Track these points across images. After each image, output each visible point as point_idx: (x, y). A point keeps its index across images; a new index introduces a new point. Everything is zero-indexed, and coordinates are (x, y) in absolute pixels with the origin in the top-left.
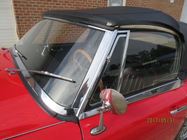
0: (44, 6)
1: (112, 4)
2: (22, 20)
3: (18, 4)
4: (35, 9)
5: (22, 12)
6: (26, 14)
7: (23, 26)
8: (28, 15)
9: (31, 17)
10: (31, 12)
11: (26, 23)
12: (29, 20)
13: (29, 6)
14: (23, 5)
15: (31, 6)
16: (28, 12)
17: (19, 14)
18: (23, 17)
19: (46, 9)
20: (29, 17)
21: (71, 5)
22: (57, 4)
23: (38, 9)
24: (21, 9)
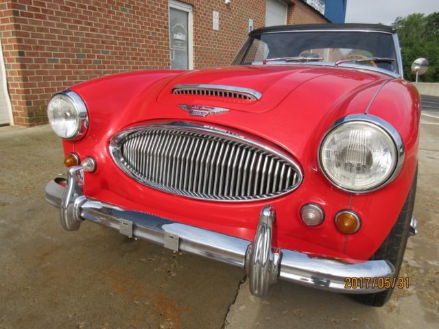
0: (69, 33)
1: (175, 35)
2: (30, 60)
3: (21, 25)
4: (54, 37)
5: (29, 42)
6: (37, 48)
7: (32, 73)
8: (42, 48)
9: (47, 55)
10: (47, 43)
11: (38, 67)
12: (44, 61)
13: (42, 30)
14: (31, 29)
15: (46, 30)
16: (41, 42)
17: (24, 47)
18: (33, 54)
19: (73, 38)
20: (43, 54)
21: (114, 33)
22: (93, 30)
23: (60, 38)
24: (27, 35)
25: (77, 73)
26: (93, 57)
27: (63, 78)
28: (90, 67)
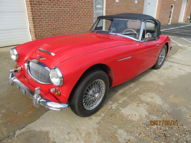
0: (51, 9)
2: (37, 21)
3: (33, 8)
4: (45, 12)
5: (36, 14)
6: (39, 16)
7: (37, 25)
8: (41, 16)
9: (42, 18)
10: (43, 14)
11: (39, 23)
12: (41, 21)
13: (41, 9)
14: (37, 9)
15: (42, 9)
16: (40, 14)
17: (34, 16)
18: (37, 19)
19: (52, 11)
20: (41, 18)
21: (69, 8)
22: (60, 7)
23: (48, 12)
24: (35, 12)
25: (54, 24)
26: (60, 18)
27: (49, 27)
28: (59, 22)
